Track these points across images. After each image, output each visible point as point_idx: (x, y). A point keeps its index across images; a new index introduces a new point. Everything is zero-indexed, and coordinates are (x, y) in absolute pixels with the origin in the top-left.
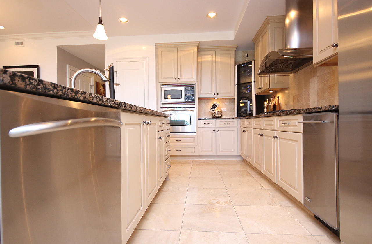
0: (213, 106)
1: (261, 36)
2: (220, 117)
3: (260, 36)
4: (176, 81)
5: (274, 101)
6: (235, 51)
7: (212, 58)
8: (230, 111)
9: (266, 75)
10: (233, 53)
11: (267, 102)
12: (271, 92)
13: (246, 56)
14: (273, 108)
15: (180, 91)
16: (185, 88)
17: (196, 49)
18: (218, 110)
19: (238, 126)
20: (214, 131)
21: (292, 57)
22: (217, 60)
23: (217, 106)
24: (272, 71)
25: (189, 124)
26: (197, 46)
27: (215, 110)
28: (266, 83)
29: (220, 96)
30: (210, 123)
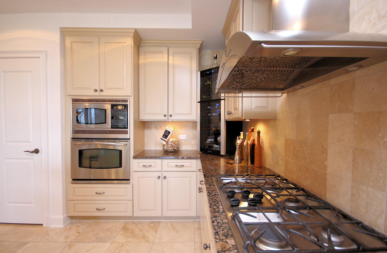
2: (175, 152)
3: (231, 22)
4: (97, 94)
5: (252, 138)
6: (199, 49)
7: (162, 58)
9: (237, 95)
10: (195, 52)
11: (242, 137)
12: (248, 120)
13: (214, 57)
14: (249, 150)
15: (104, 111)
16: (113, 106)
17: (129, 42)
18: (173, 139)
20: (159, 177)
21: (291, 53)
22: (171, 61)
23: (170, 134)
24: (244, 87)
25: (119, 166)
26: (133, 37)
27: (166, 140)
28: (237, 107)
29: (174, 118)
30: (153, 164)
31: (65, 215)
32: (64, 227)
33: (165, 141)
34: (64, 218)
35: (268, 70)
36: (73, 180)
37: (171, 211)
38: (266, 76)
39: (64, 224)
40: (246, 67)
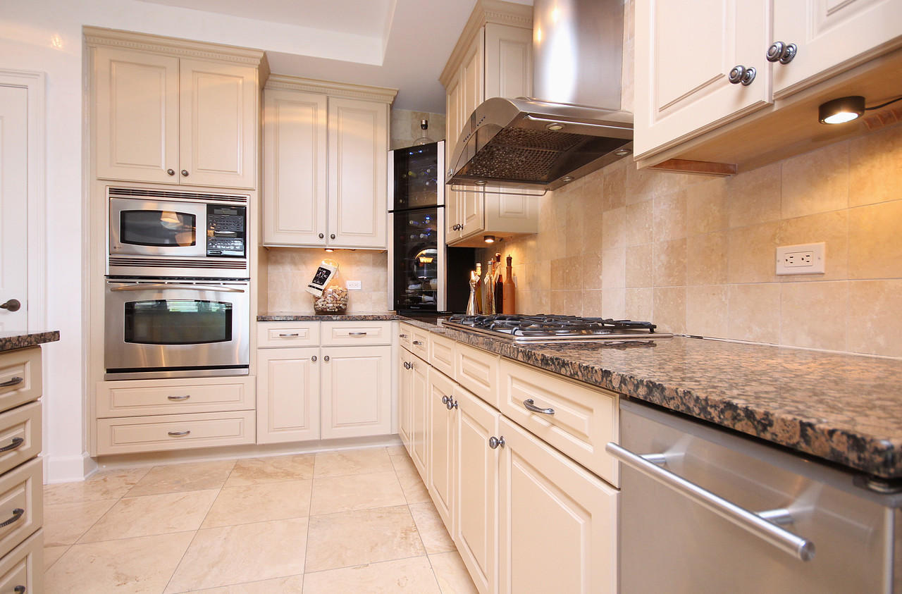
0: (318, 272)
1: (462, 65)
2: (340, 312)
3: (459, 65)
4: (174, 179)
5: (497, 272)
6: (392, 106)
7: (315, 116)
8: (374, 291)
9: (475, 188)
11: (479, 271)
12: (489, 241)
13: (422, 125)
14: (493, 291)
15: (191, 217)
16: (211, 208)
17: (251, 77)
18: (336, 287)
19: (392, 340)
20: (314, 359)
21: (556, 128)
22: (333, 125)
23: (331, 276)
24: (491, 174)
25: (224, 338)
26: (257, 67)
27: (322, 287)
28: (475, 213)
29: (340, 242)
30: (301, 332)
31: (87, 454)
32: (86, 479)
33: (321, 290)
34: (85, 460)
35: (527, 150)
36: (109, 371)
37: (339, 427)
38: (524, 160)
39: (85, 475)
40: (499, 143)
